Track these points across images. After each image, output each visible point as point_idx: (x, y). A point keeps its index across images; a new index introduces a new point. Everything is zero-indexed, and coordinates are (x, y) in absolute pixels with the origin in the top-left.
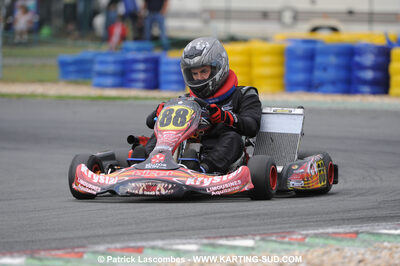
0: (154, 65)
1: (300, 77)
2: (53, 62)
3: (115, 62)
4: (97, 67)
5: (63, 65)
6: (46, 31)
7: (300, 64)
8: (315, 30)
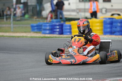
0: (61, 27)
1: (109, 30)
2: (29, 26)
3: (49, 26)
4: (43, 27)
5: (32, 27)
6: (27, 16)
7: (109, 26)
8: (112, 15)
